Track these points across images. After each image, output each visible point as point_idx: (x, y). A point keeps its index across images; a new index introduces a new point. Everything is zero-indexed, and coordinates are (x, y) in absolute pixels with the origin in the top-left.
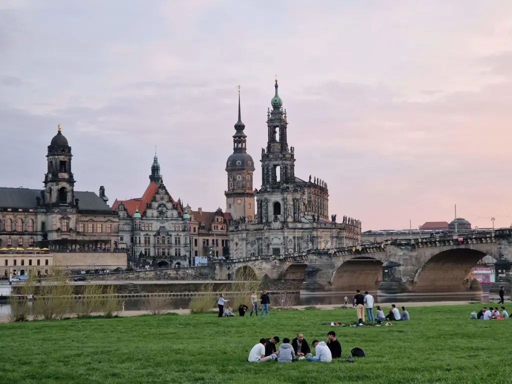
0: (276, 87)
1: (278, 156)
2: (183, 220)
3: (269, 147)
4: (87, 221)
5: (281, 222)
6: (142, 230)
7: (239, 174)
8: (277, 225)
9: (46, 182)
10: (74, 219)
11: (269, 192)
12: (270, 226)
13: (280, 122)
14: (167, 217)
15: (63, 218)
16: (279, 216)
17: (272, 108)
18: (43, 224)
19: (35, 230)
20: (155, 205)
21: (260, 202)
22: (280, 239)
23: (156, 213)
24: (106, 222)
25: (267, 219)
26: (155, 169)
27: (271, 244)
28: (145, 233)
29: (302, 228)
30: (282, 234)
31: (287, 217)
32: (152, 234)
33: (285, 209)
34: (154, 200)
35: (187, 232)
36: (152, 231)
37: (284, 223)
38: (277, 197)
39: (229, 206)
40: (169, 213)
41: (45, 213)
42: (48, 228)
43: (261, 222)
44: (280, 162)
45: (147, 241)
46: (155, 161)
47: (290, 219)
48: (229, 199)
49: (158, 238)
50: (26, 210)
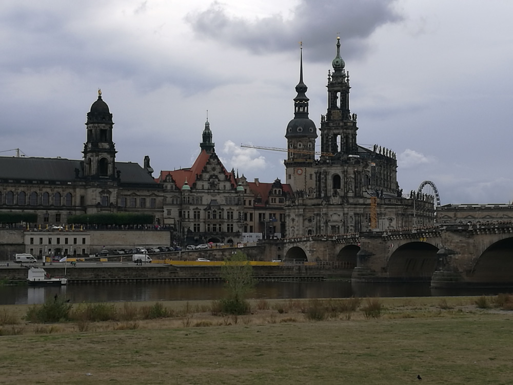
0: (338, 46)
1: (339, 124)
2: (237, 192)
3: (329, 114)
4: (129, 195)
5: (341, 197)
6: (191, 204)
7: (300, 141)
8: (336, 200)
9: (85, 152)
10: (115, 193)
11: (328, 163)
12: (329, 201)
13: (342, 87)
14: (219, 190)
15: (103, 192)
16: (338, 190)
17: (333, 71)
18: (82, 198)
19: (73, 204)
20: (206, 176)
21: (318, 175)
22: (339, 215)
23: (206, 185)
24: (149, 196)
25: (326, 194)
26: (207, 136)
27: (329, 221)
28: (195, 207)
29: (364, 204)
30: (342, 209)
31: (348, 192)
32: (202, 208)
33: (346, 183)
34: (205, 170)
35: (240, 207)
36: (202, 205)
37: (345, 198)
38: (336, 170)
39: (289, 177)
40: (221, 185)
41: (84, 186)
42: (89, 203)
43: (319, 197)
44: (341, 131)
45: (197, 216)
46: (207, 127)
47: (351, 194)
48: (289, 169)
49: (209, 212)
50: (64, 183)
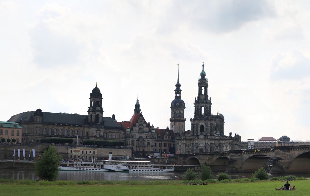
0: (203, 66)
1: (203, 101)
2: (151, 133)
3: (199, 97)
4: (108, 132)
5: (204, 135)
6: (130, 138)
7: (178, 110)
8: (202, 137)
9: (89, 112)
10: (103, 131)
11: (198, 120)
12: (198, 137)
13: (205, 84)
14: (143, 131)
15: (97, 130)
16: (203, 132)
17: (201, 77)
18: (87, 133)
19: (83, 136)
20: (137, 124)
21: (193, 125)
22: (203, 144)
23: (137, 129)
24: (117, 133)
25: (197, 134)
26: (137, 106)
27: (199, 146)
28: (132, 139)
29: (214, 139)
30: (205, 141)
31: (207, 133)
32: (135, 140)
33: (207, 129)
34: (137, 122)
35: (153, 139)
36: (135, 138)
37: (206, 136)
38: (202, 123)
39: (172, 126)
40: (144, 129)
41: (89, 127)
42: (90, 135)
43: (193, 135)
44: (204, 105)
45: (133, 143)
46: (138, 102)
47: (209, 134)
48: (172, 123)
49: (139, 142)
50: (79, 126)
